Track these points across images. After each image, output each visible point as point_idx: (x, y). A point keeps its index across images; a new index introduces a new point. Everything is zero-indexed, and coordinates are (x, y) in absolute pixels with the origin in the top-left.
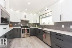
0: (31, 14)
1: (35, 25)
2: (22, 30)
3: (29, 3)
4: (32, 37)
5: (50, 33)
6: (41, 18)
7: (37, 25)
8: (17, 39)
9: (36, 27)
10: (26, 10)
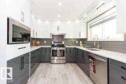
0: (69, 22)
1: (77, 42)
2: (53, 51)
3: (60, 4)
4: (69, 65)
5: (106, 61)
6: (91, 27)
7: (81, 42)
8: (45, 64)
9: (79, 45)
10: (59, 16)
